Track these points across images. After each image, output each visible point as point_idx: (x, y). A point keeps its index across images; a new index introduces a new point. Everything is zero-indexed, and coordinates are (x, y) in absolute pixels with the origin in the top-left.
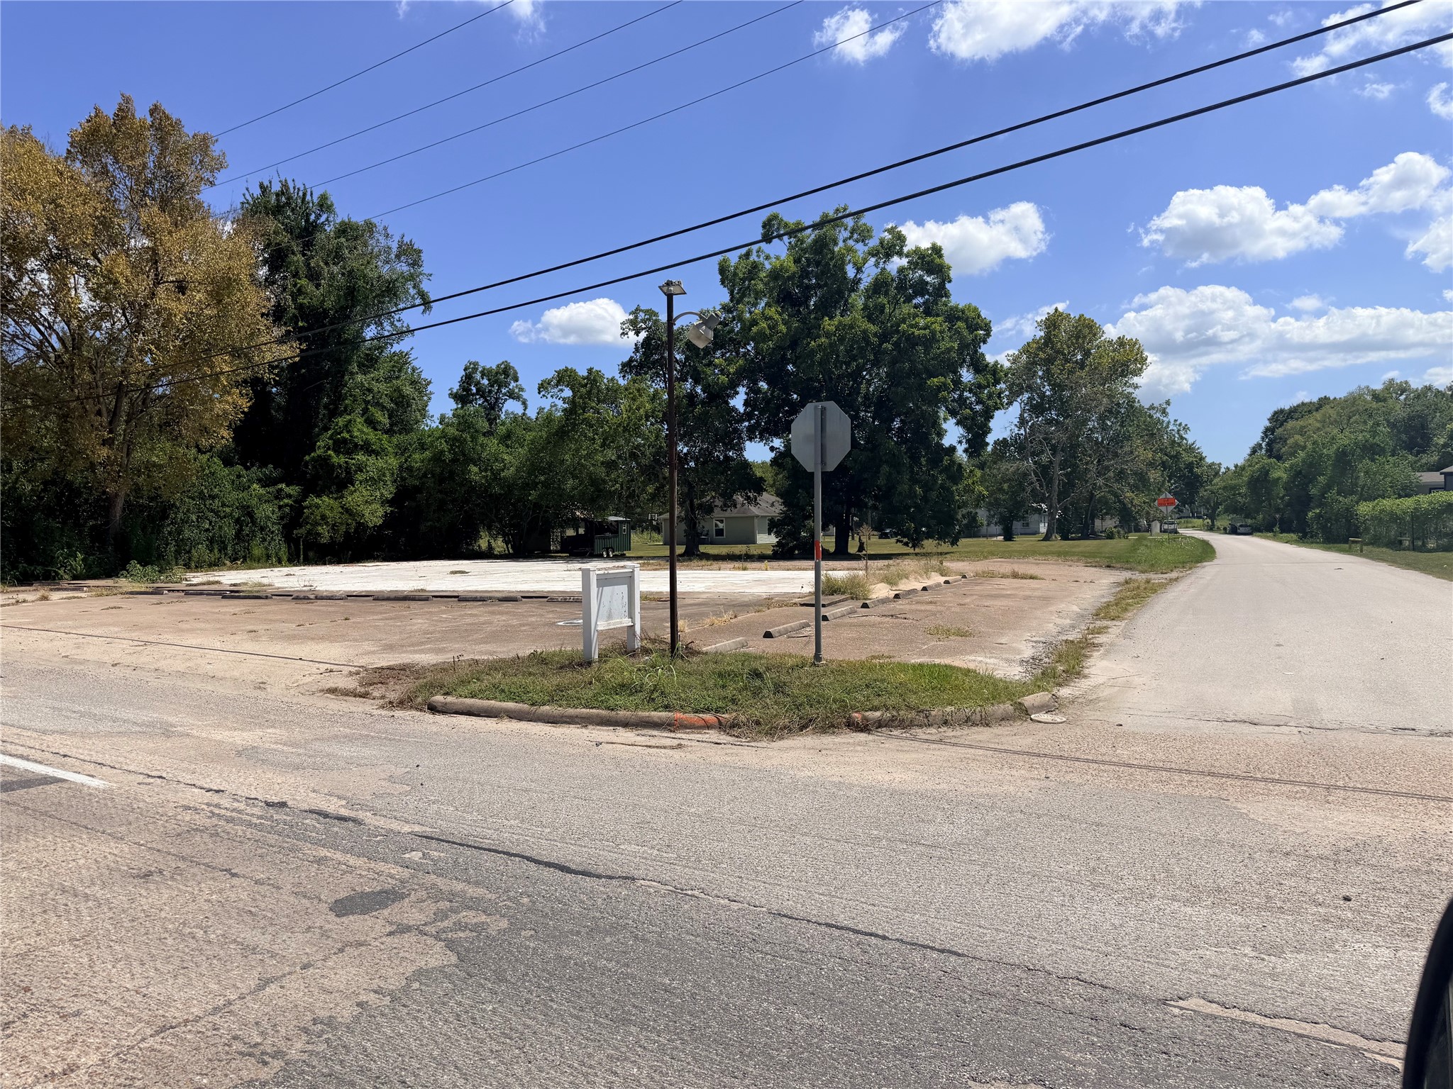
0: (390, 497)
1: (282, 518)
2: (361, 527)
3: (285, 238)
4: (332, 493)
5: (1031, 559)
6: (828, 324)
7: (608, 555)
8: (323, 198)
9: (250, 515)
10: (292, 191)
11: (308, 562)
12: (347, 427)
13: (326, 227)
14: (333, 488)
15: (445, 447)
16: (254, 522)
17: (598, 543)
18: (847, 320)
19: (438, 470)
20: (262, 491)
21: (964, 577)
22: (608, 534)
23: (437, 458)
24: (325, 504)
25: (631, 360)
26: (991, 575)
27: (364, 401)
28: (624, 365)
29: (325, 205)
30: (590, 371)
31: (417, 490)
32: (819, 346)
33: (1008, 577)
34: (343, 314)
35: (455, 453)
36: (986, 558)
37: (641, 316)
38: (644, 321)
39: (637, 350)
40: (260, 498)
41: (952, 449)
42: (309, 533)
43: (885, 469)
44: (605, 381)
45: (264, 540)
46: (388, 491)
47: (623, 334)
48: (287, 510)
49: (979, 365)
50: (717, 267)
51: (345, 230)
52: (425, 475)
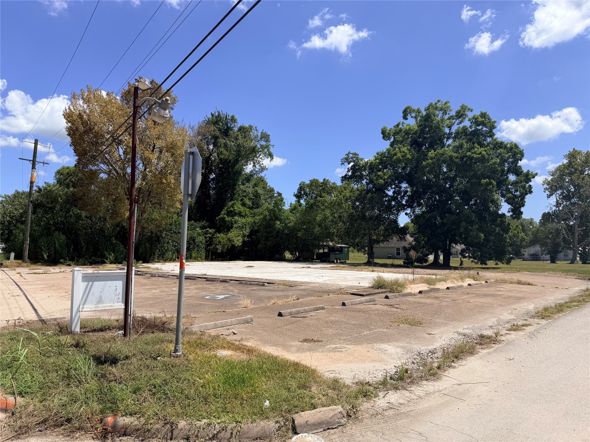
0: (247, 234)
1: (206, 242)
2: (233, 246)
3: (218, 133)
4: (225, 232)
5: (546, 274)
6: (432, 154)
7: (337, 262)
8: (233, 117)
9: (194, 240)
10: (221, 115)
11: (212, 260)
12: (232, 206)
13: (234, 129)
14: (226, 230)
15: (267, 213)
16: (195, 244)
17: (332, 256)
18: (441, 151)
19: (265, 223)
20: (200, 231)
21: (486, 282)
22: (337, 252)
23: (265, 218)
24: (221, 236)
25: (346, 175)
26: (504, 282)
27: (243, 196)
28: (342, 177)
29: (233, 120)
30: (324, 180)
31: (257, 231)
32: (427, 164)
33: (514, 283)
34: (237, 161)
35: (271, 216)
36: (519, 271)
37: (351, 155)
38: (352, 158)
39: (349, 171)
40: (199, 234)
41: (504, 215)
42: (214, 248)
43: (463, 224)
44: (331, 184)
45: (198, 251)
46: (247, 232)
47: (342, 164)
48: (208, 239)
49: (517, 171)
50: (381, 131)
51: (241, 129)
52: (260, 225)
